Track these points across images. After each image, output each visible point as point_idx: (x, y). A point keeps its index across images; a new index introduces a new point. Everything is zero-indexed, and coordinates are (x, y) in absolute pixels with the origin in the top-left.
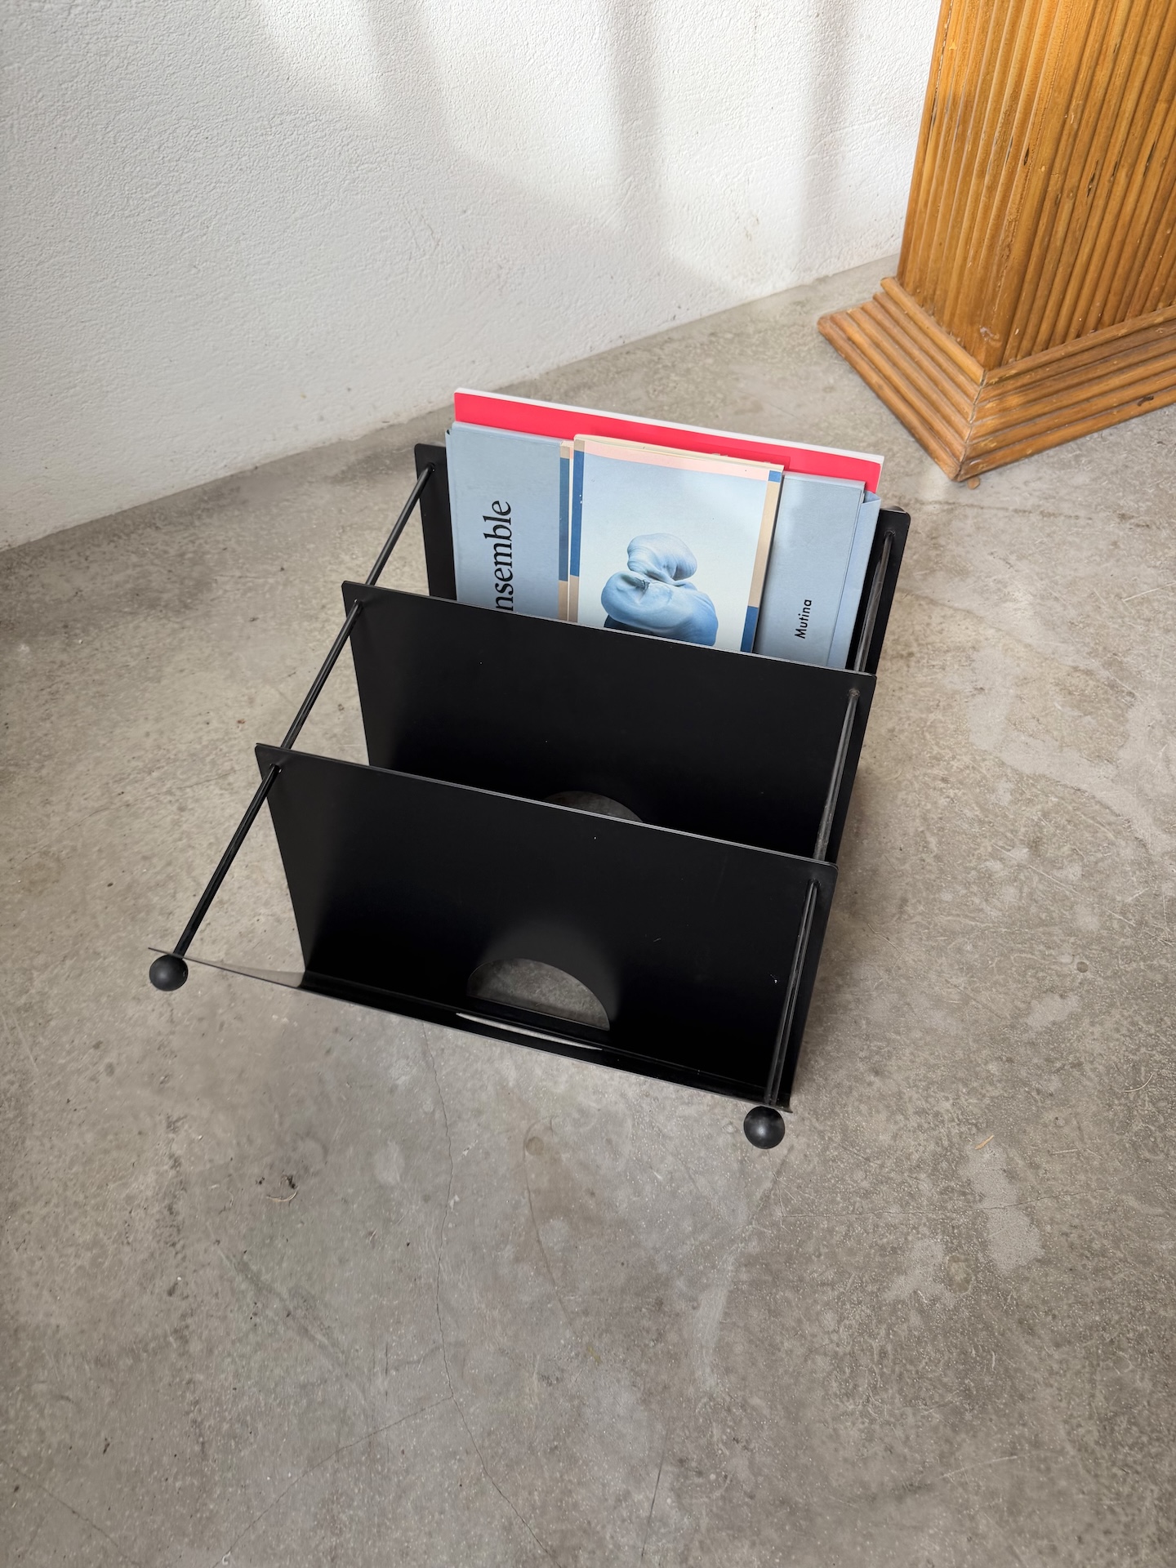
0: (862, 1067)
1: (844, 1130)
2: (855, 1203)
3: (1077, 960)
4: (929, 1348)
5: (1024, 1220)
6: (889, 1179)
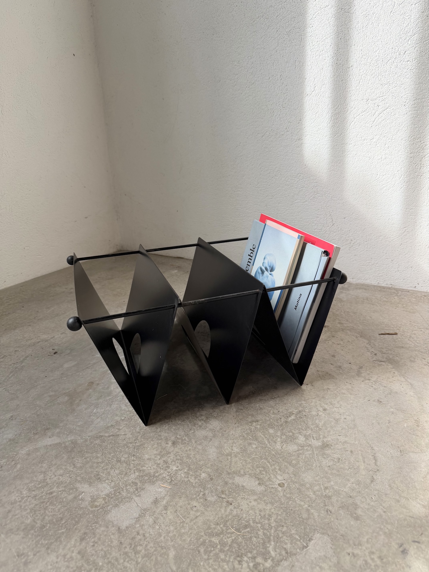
0: (173, 438)
1: (142, 445)
2: (113, 459)
5: (136, 515)
6: (130, 465)
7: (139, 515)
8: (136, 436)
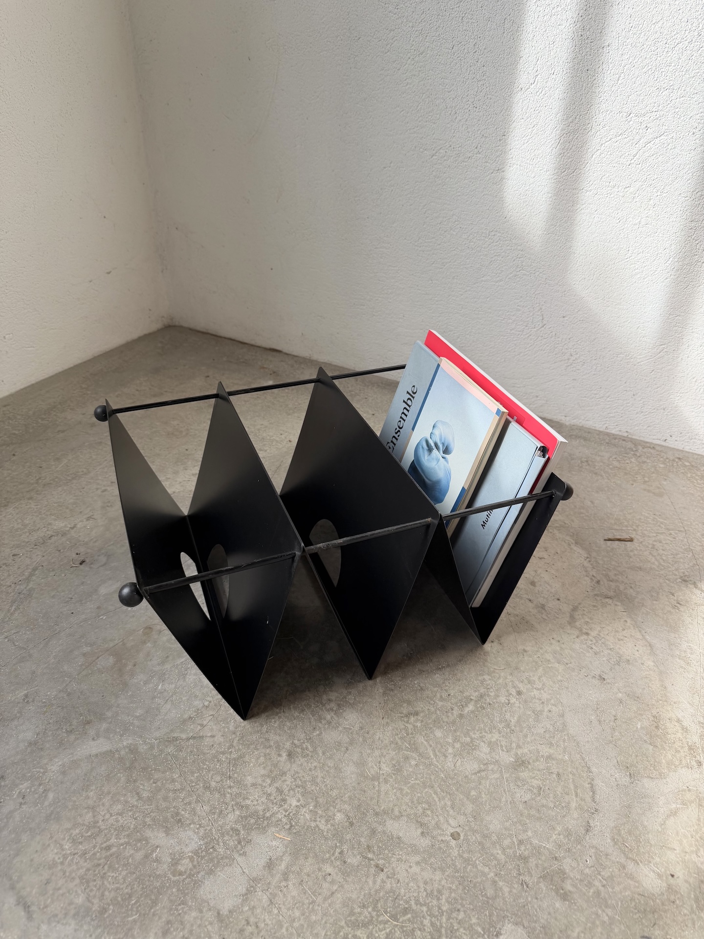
0: (288, 745)
1: (241, 757)
2: (198, 785)
3: (458, 830)
4: (124, 873)
5: (242, 889)
6: (225, 795)
7: (247, 890)
8: (230, 740)
